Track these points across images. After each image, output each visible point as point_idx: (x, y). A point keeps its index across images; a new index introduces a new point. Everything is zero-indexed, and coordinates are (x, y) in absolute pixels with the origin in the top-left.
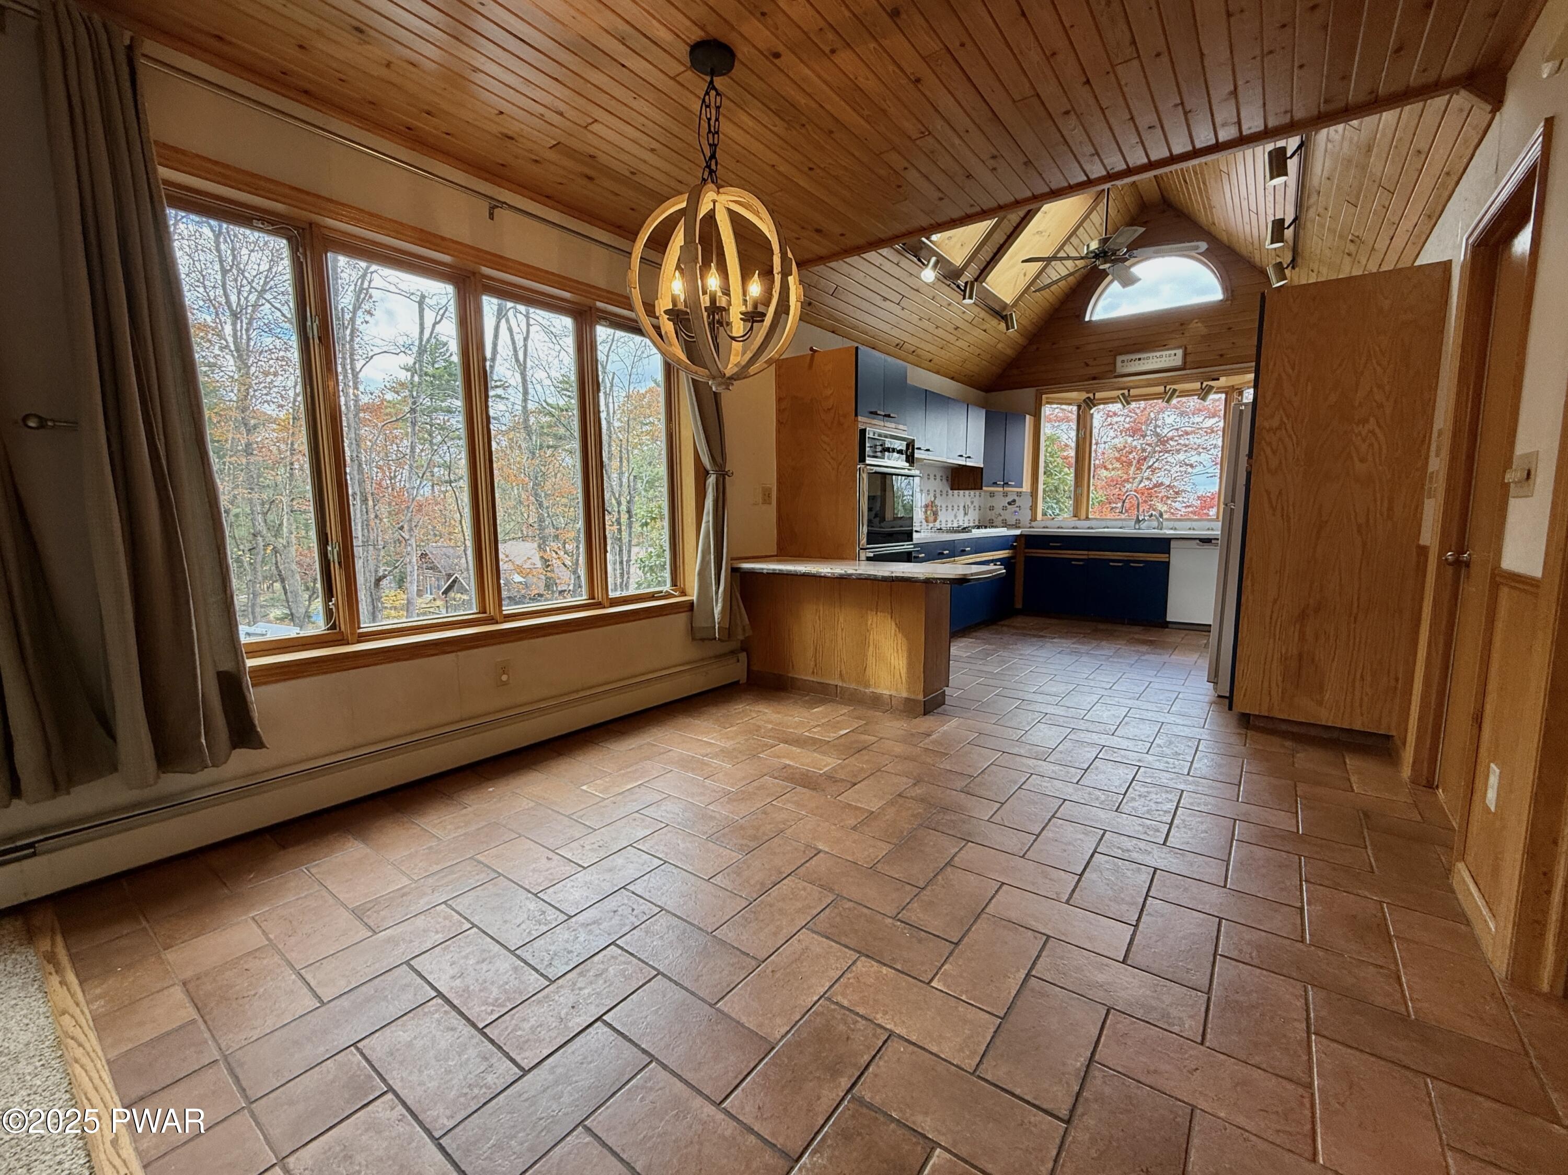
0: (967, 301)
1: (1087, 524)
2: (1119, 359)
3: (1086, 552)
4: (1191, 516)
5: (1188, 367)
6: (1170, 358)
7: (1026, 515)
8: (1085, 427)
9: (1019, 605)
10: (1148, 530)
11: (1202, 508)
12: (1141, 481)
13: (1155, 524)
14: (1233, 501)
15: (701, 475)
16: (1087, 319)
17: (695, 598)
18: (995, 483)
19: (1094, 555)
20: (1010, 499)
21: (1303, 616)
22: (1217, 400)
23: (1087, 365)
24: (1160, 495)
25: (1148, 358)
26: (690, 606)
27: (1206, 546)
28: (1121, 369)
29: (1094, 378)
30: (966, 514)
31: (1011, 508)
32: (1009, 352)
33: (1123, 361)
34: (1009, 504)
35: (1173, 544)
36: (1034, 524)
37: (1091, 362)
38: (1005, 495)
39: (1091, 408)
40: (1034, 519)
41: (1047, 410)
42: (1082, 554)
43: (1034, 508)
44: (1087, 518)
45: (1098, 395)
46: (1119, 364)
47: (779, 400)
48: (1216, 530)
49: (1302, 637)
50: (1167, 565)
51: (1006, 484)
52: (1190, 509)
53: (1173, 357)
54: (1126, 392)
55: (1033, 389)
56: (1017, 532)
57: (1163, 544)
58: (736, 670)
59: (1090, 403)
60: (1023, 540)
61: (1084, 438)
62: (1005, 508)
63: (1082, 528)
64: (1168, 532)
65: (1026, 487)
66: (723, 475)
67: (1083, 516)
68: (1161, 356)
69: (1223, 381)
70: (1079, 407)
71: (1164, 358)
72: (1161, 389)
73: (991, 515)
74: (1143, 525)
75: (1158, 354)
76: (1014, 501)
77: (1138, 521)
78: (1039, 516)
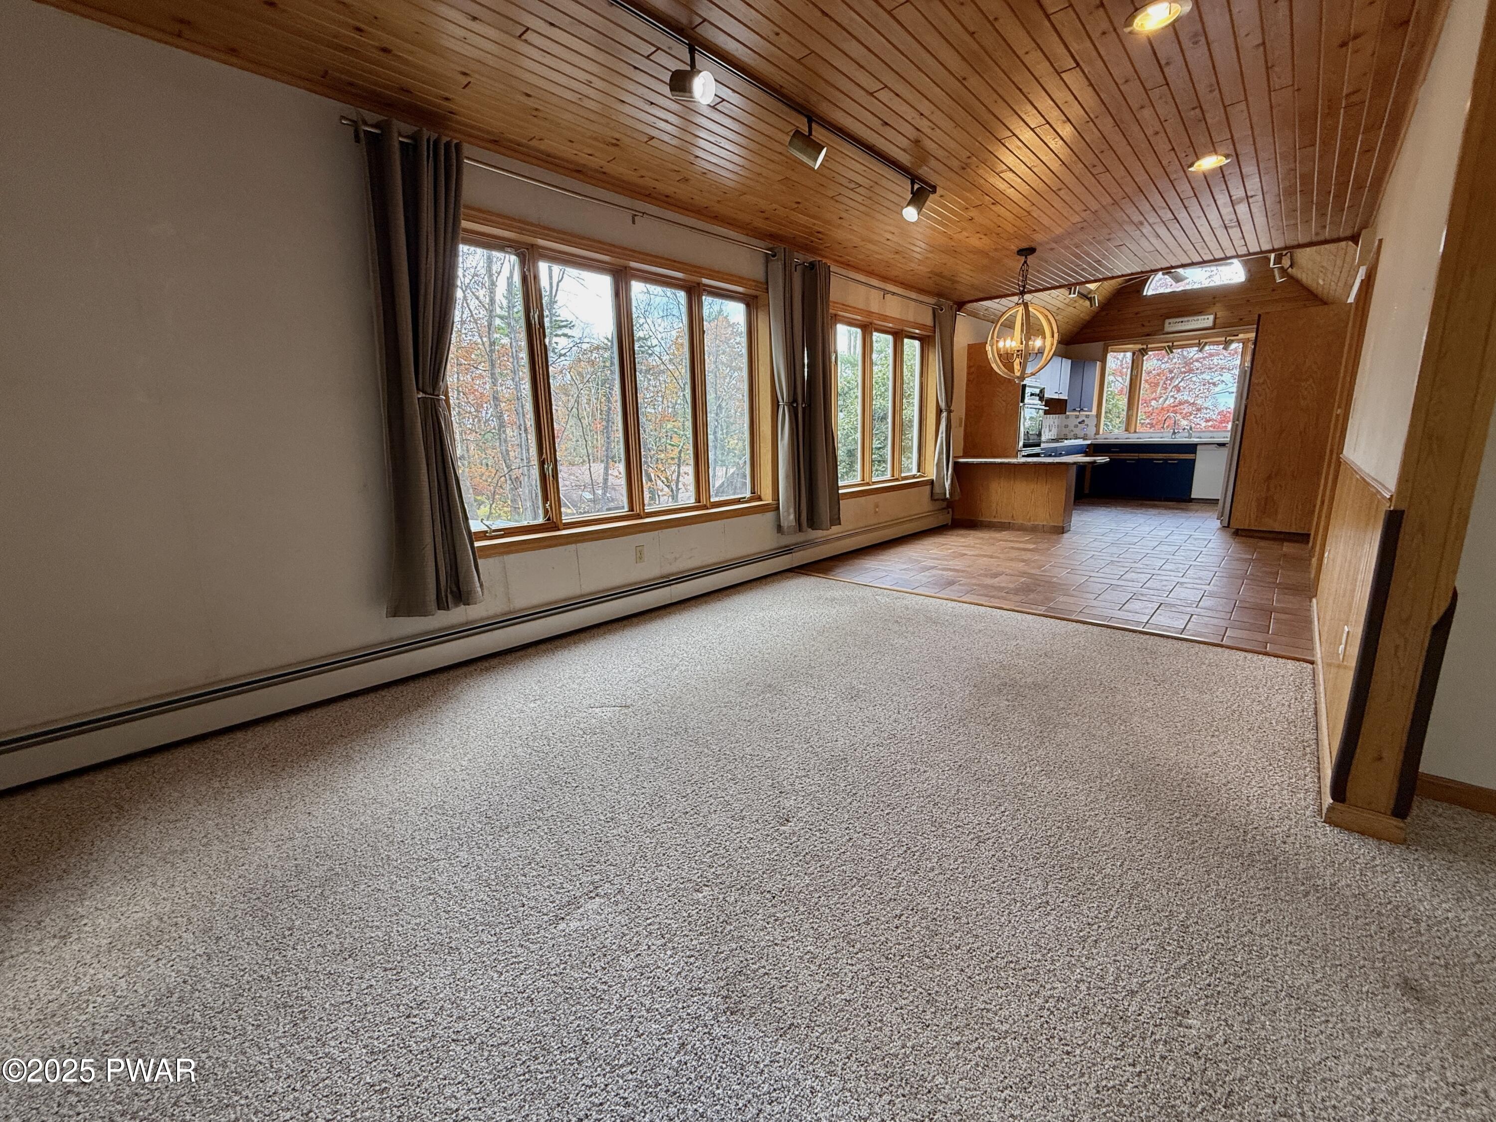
0: (1072, 296)
1: (1136, 435)
2: (1167, 321)
3: (1137, 454)
4: (1211, 429)
5: (1217, 326)
6: (1206, 321)
7: (1091, 431)
8: (1137, 367)
9: (1087, 491)
10: (1181, 439)
11: (1221, 422)
12: (1166, 399)
13: (1187, 435)
14: (1238, 420)
15: (939, 412)
16: (1145, 294)
17: (934, 478)
18: (1075, 410)
19: (1142, 456)
20: (1080, 420)
21: (1269, 477)
22: (1237, 346)
23: (1143, 325)
24: (1184, 412)
25: (1188, 321)
26: (932, 482)
27: (1220, 448)
28: (1168, 328)
29: (1148, 335)
30: (1050, 431)
31: (1082, 426)
32: (1087, 318)
33: (1169, 323)
34: (1080, 423)
35: (1199, 447)
36: (1097, 436)
37: (1146, 324)
38: (1077, 417)
39: (1144, 356)
40: (1097, 433)
41: (1110, 357)
42: (1135, 456)
43: (1097, 426)
44: (1135, 432)
45: (1149, 346)
46: (1166, 325)
47: (969, 367)
48: (1225, 437)
49: (1268, 489)
50: (1194, 461)
51: (1082, 410)
52: (1210, 424)
54: (1170, 344)
55: (1102, 343)
56: (1089, 442)
57: (1192, 448)
58: (946, 518)
59: (1143, 352)
60: (1092, 448)
61: (1137, 376)
62: (1076, 426)
63: (1133, 439)
64: (1195, 440)
65: (1094, 412)
66: (949, 412)
67: (1133, 431)
68: (1198, 320)
69: (1241, 336)
70: (1134, 354)
71: (1200, 322)
72: (1197, 341)
73: (1066, 431)
74: (1177, 436)
75: (1196, 318)
76: (1083, 421)
77: (1174, 433)
78: (1101, 432)
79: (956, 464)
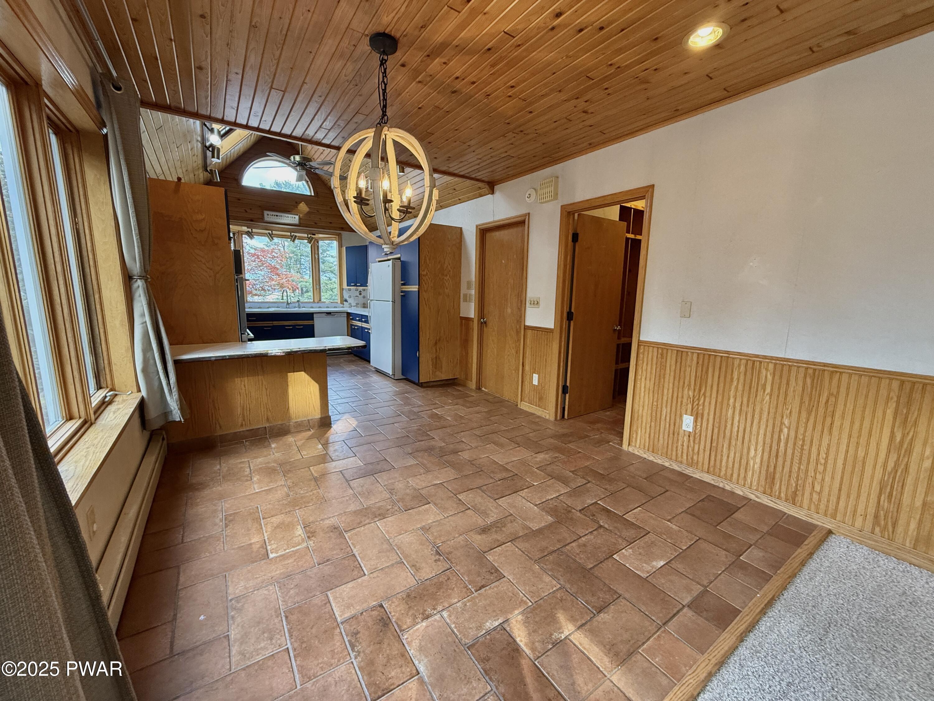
2: (265, 213)
3: (271, 322)
5: (302, 225)
6: (292, 219)
15: (127, 278)
16: (243, 184)
17: (145, 394)
19: (276, 323)
23: (246, 212)
25: (281, 216)
27: (329, 316)
28: (267, 218)
29: (252, 221)
33: (268, 215)
35: (315, 315)
37: (249, 211)
45: (254, 231)
46: (265, 215)
53: (294, 219)
54: (270, 232)
57: (309, 316)
66: (147, 279)
68: (288, 217)
69: (317, 236)
71: (289, 219)
72: (289, 234)
74: (292, 306)
75: (284, 215)
77: (288, 303)
79: (177, 363)
